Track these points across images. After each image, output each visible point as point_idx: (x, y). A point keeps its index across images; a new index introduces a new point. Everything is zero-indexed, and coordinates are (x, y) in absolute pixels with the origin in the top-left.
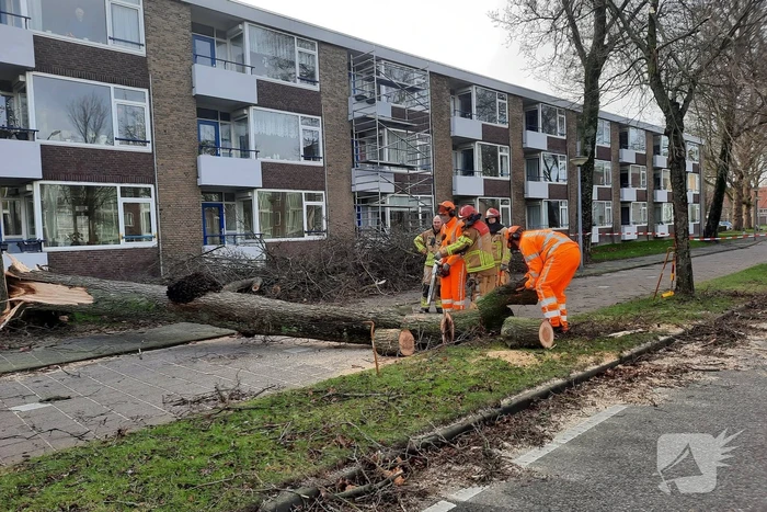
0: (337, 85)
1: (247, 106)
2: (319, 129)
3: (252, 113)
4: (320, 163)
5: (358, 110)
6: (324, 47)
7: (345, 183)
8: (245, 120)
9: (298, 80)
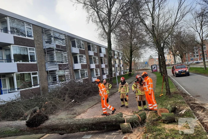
0: (39, 38)
1: (10, 44)
2: (35, 52)
3: (12, 47)
4: (36, 63)
5: (47, 46)
6: (34, 26)
7: (44, 68)
8: (9, 49)
9: (27, 36)
